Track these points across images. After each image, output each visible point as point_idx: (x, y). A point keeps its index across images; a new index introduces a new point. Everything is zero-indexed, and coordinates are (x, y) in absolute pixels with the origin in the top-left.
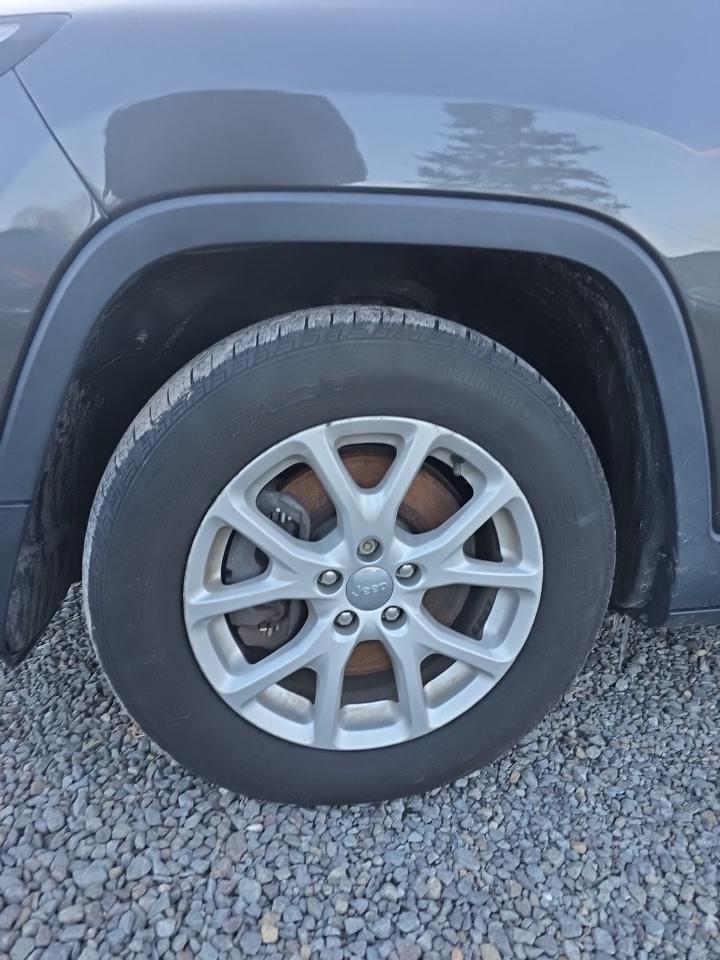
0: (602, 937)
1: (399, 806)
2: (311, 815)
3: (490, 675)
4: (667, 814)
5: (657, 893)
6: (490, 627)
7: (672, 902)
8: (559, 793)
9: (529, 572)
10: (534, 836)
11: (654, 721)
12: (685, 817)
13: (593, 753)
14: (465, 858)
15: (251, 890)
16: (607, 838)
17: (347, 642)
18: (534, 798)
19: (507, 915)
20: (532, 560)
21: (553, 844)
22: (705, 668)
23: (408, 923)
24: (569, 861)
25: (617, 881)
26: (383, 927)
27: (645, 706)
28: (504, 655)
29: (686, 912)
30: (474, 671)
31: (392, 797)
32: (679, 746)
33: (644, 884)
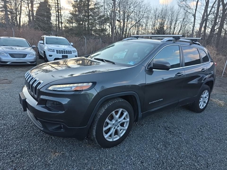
0: (139, 149)
1: (118, 145)
2: (111, 148)
3: (125, 130)
4: (140, 139)
5: (141, 145)
6: (125, 125)
7: (142, 146)
8: (131, 140)
9: (128, 120)
10: (130, 144)
11: (135, 131)
12: (141, 139)
13: (132, 136)
14: (126, 147)
15: (111, 155)
16: (136, 143)
17: (115, 130)
18: (129, 141)
19: (132, 150)
20: (128, 118)
21: (132, 144)
22: (138, 125)
23: (125, 153)
24: (134, 145)
25: (138, 146)
26: (123, 154)
27: (134, 130)
28: (126, 128)
29: (144, 146)
30: (124, 130)
31: (117, 145)
32: (138, 133)
33: (140, 145)
